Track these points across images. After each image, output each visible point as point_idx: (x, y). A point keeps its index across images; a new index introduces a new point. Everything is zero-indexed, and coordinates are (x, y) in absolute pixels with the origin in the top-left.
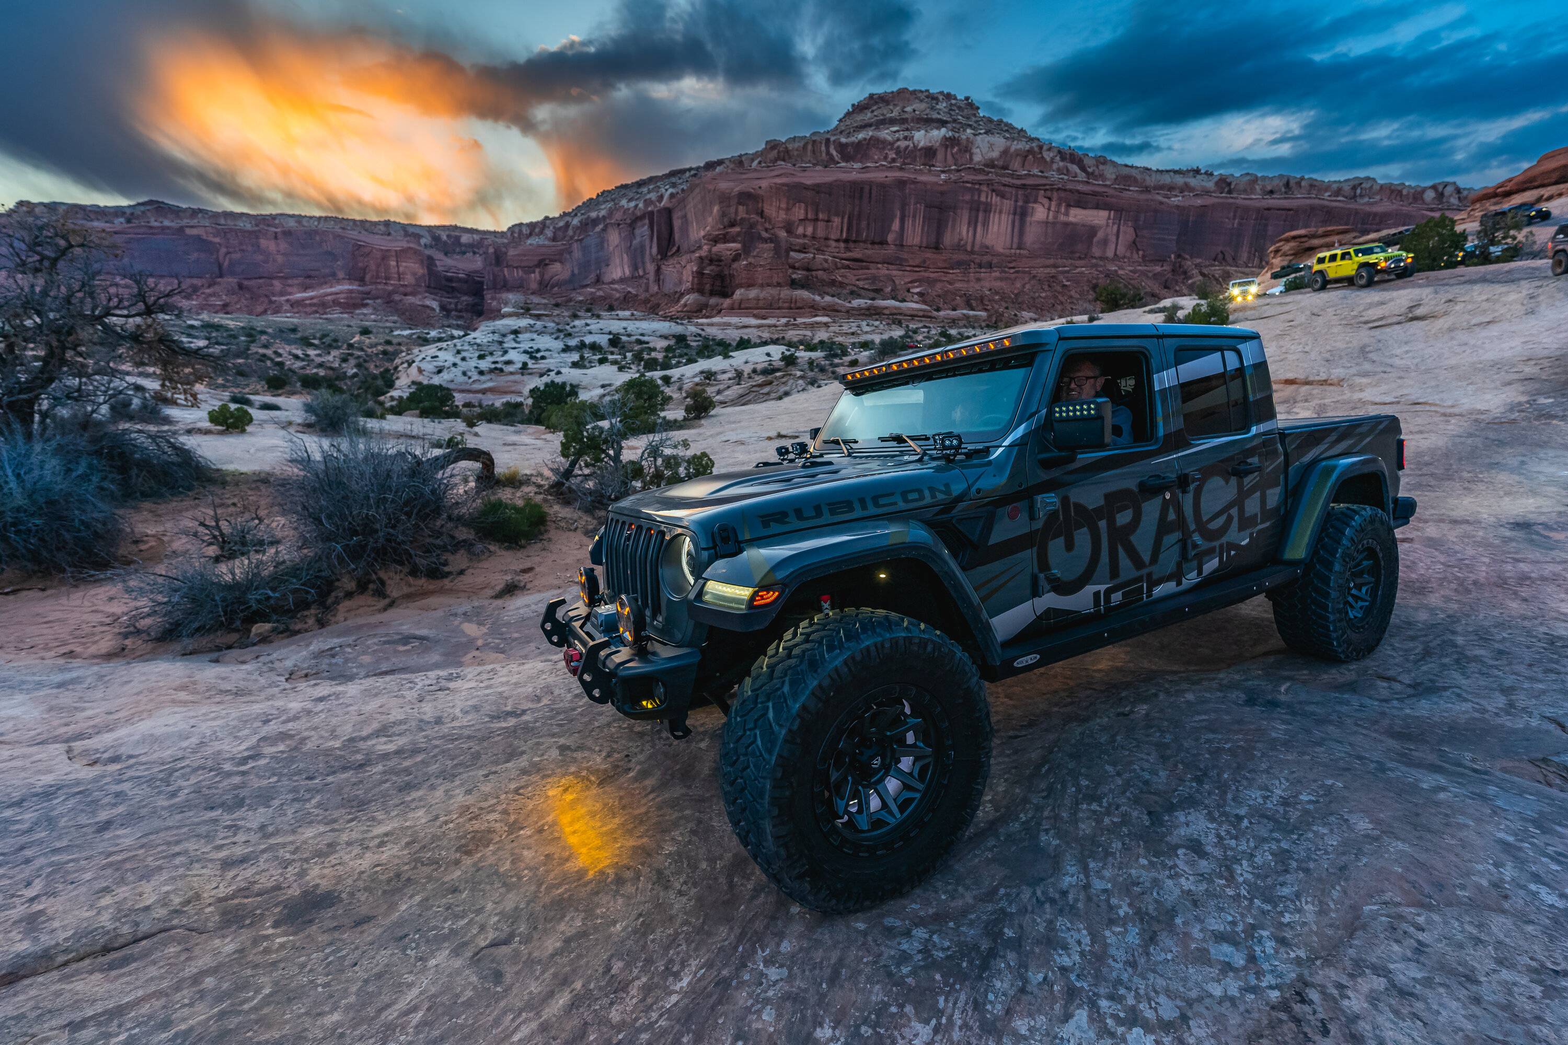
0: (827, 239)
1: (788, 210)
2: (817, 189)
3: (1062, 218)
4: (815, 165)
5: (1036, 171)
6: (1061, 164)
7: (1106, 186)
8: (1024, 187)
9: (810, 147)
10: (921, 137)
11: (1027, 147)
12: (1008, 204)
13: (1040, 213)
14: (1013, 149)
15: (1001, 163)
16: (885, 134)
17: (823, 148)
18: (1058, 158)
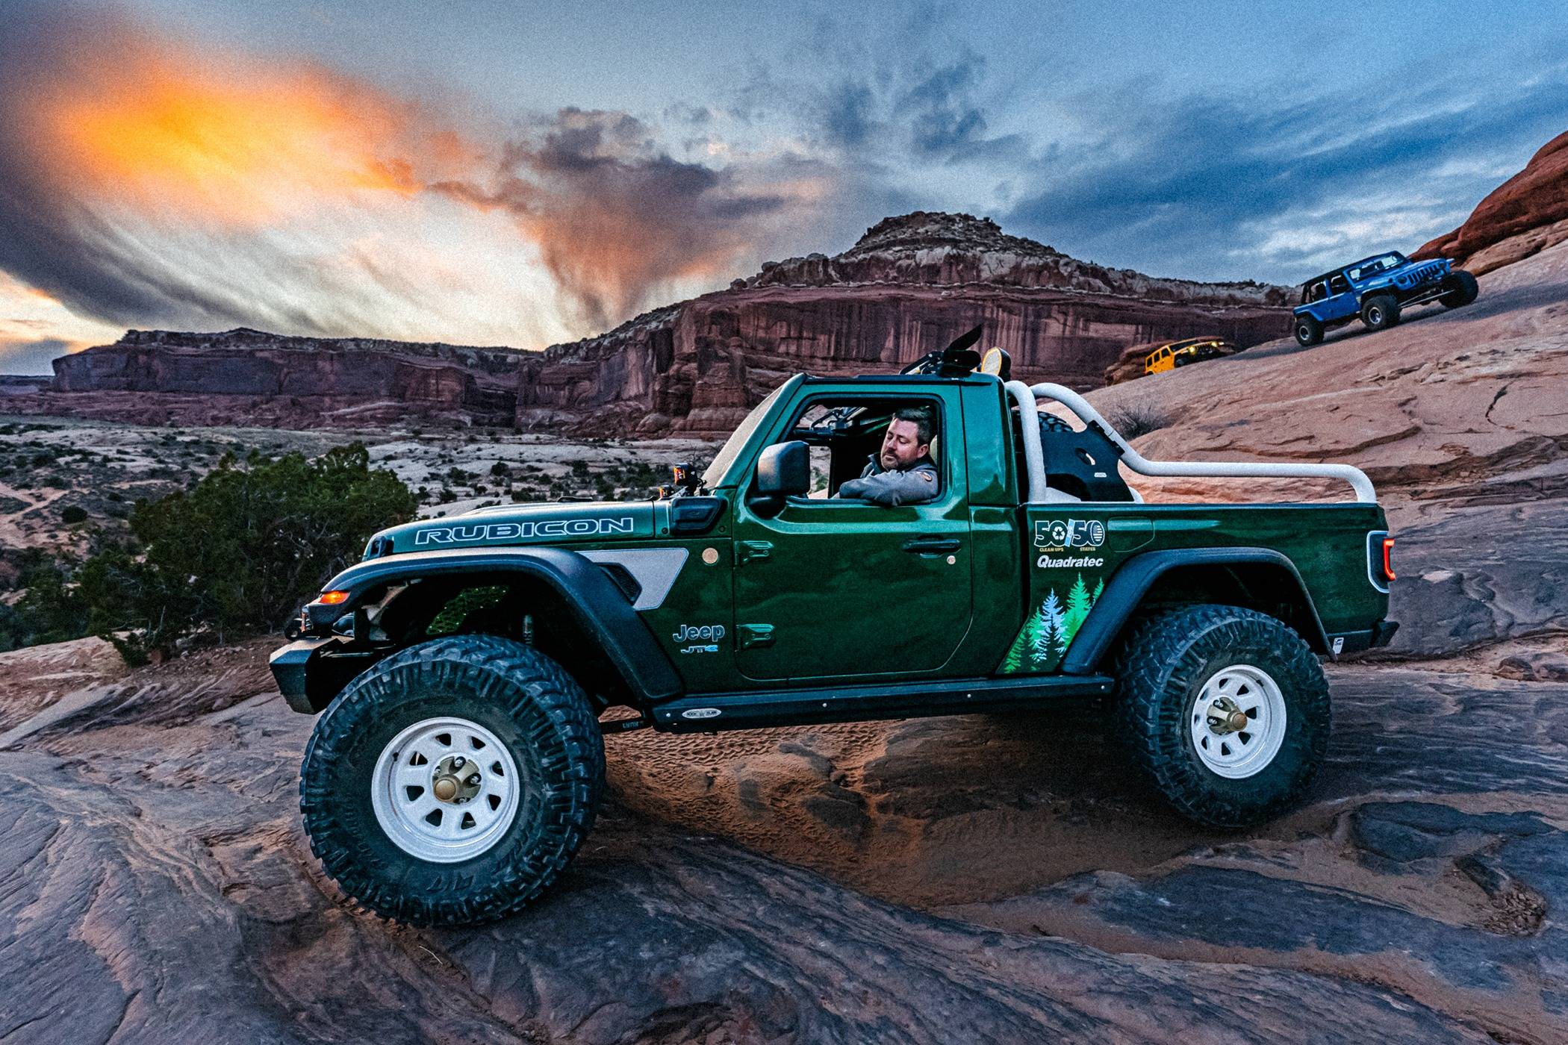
0: (812, 357)
1: (767, 328)
2: (801, 307)
3: (1081, 333)
4: (809, 285)
5: (1050, 286)
6: (1082, 279)
7: (1133, 300)
8: (1035, 302)
9: (806, 268)
10: (924, 256)
11: (1041, 262)
12: (1016, 320)
13: (1054, 328)
14: (1024, 265)
15: (1010, 279)
16: (888, 255)
17: (821, 268)
18: (1077, 273)
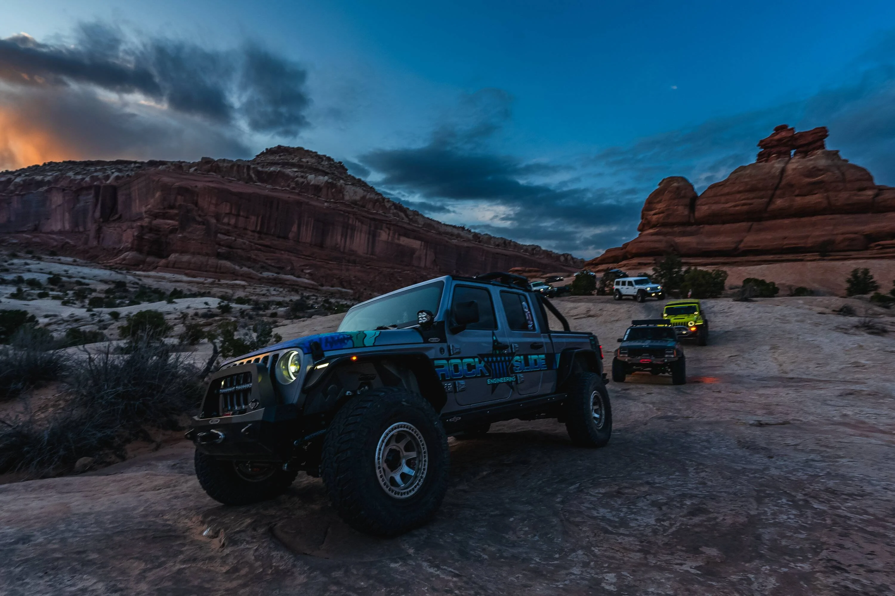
0: (245, 229)
1: (216, 205)
2: (240, 195)
3: (396, 241)
4: (239, 180)
5: (381, 212)
6: (395, 211)
7: (418, 227)
8: (374, 219)
9: (235, 168)
10: (311, 178)
11: (376, 198)
12: (365, 228)
13: (384, 236)
14: (368, 197)
15: (360, 203)
16: (288, 171)
17: (245, 170)
18: (393, 207)
